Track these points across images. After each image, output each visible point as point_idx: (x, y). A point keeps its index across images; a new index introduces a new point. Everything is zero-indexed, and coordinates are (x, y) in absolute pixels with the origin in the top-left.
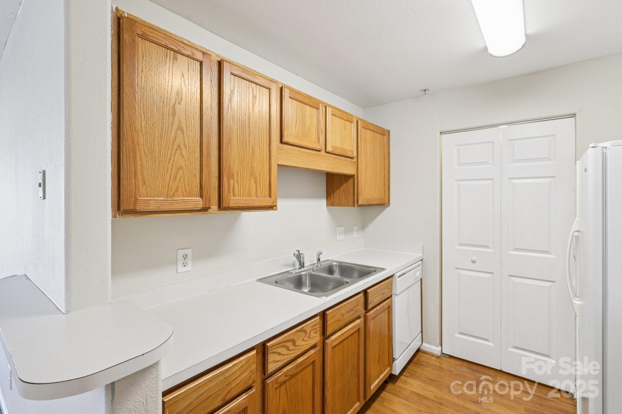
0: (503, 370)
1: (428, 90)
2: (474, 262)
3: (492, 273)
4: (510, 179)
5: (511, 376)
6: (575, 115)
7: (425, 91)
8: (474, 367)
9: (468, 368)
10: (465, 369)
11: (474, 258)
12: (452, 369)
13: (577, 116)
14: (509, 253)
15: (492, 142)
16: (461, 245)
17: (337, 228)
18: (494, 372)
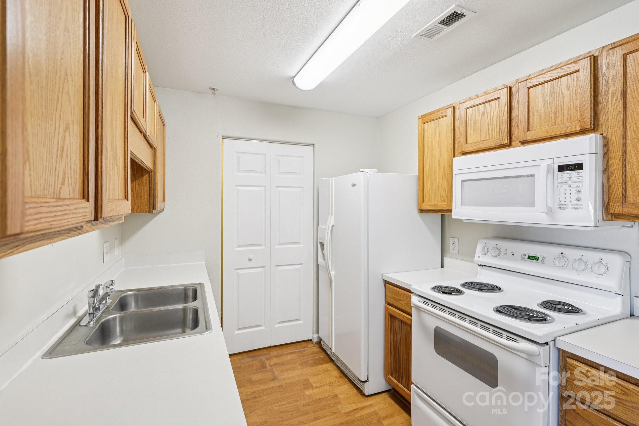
0: (272, 345)
1: (217, 90)
2: (250, 260)
3: (264, 267)
4: (277, 187)
5: (277, 347)
6: (314, 145)
7: (214, 90)
8: (252, 354)
9: (249, 357)
10: (248, 360)
11: (251, 256)
12: (239, 365)
13: (316, 146)
14: (276, 247)
15: (265, 154)
16: (240, 246)
17: (104, 244)
18: (266, 350)
